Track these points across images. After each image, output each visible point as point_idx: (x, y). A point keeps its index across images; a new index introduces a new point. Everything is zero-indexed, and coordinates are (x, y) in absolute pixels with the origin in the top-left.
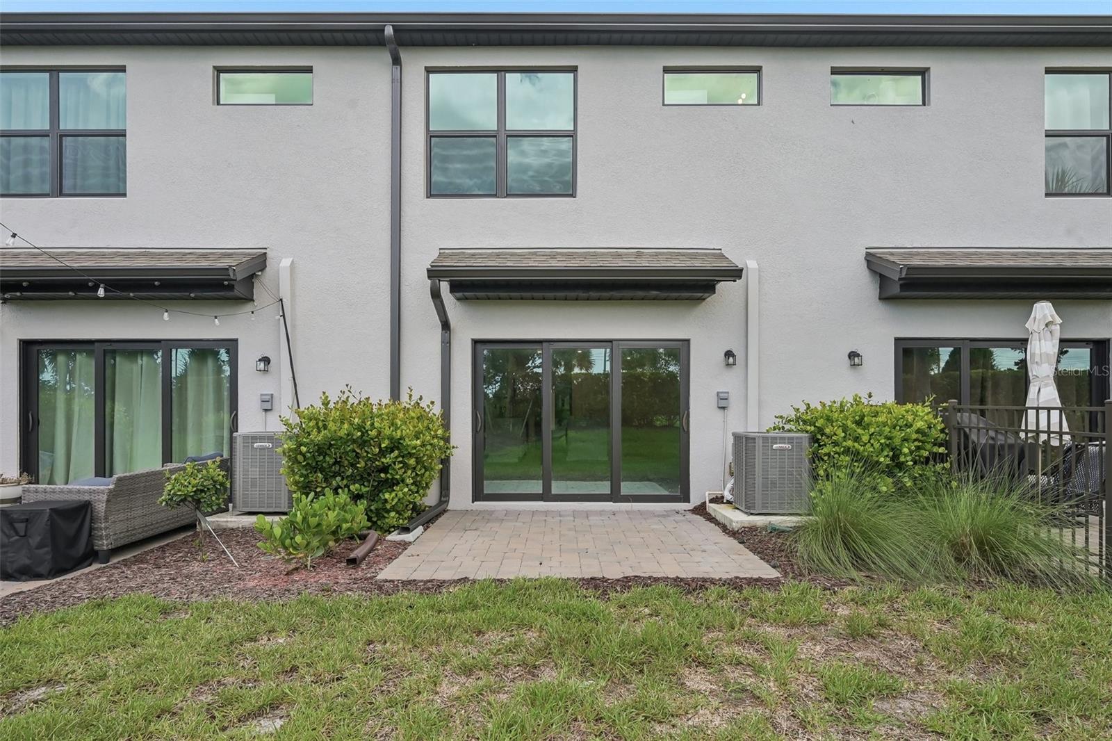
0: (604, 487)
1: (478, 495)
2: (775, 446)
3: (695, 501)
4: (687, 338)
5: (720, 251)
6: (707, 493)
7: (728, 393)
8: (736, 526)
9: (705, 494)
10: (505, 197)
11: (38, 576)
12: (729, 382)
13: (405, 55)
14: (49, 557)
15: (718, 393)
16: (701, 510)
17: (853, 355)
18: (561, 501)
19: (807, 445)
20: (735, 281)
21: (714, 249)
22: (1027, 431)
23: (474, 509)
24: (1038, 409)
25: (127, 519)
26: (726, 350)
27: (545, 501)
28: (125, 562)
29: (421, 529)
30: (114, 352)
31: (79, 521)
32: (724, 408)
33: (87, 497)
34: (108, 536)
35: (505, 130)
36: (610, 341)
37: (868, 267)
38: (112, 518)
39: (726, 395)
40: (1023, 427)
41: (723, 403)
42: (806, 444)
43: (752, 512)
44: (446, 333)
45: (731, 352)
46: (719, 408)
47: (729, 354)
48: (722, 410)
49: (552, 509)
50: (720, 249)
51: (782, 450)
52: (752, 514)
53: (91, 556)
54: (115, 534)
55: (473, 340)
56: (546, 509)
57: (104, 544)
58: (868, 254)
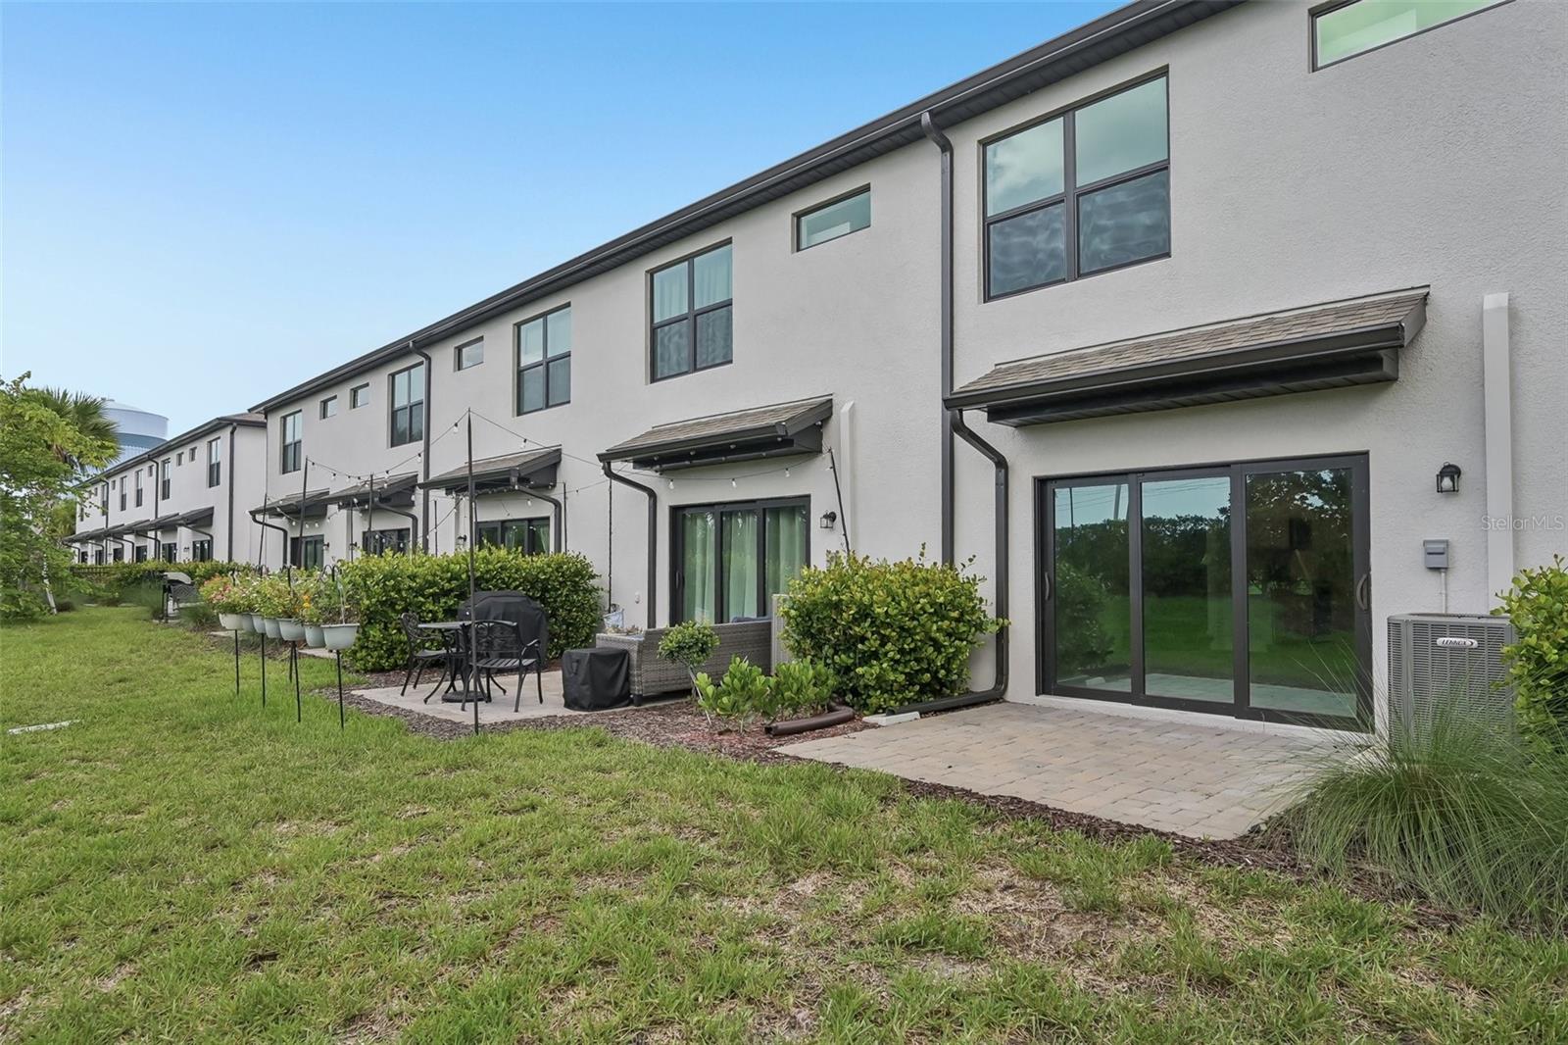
0: (1223, 691)
1: (1044, 686)
2: (1440, 641)
4: (1362, 449)
7: (1448, 543)
10: (1075, 280)
11: (582, 708)
12: (1449, 521)
13: (953, 137)
14: (588, 693)
15: (1425, 543)
18: (1157, 707)
21: (1413, 288)
23: (1037, 704)
25: (660, 670)
26: (1440, 466)
27: (1133, 704)
29: (916, 714)
30: (731, 514)
31: (616, 667)
32: (1437, 569)
33: (626, 647)
34: (640, 683)
35: (1075, 189)
36: (1227, 465)
38: (644, 667)
39: (1442, 546)
41: (1437, 561)
42: (1509, 638)
44: (1000, 471)
45: (1450, 466)
46: (1431, 569)
48: (1436, 573)
49: (1140, 717)
50: (1428, 286)
51: (1456, 649)
53: (624, 698)
54: (647, 682)
55: (1035, 478)
56: (1131, 715)
57: (637, 690)
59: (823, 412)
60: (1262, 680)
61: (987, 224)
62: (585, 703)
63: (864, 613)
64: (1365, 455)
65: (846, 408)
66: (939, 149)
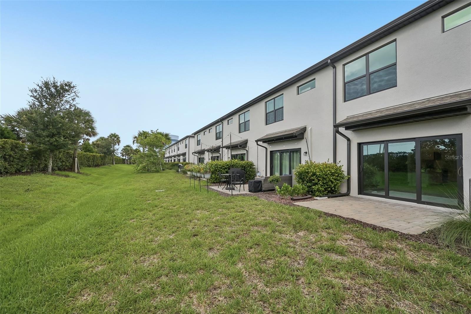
0: (414, 196)
1: (360, 193)
10: (369, 95)
11: (252, 192)
13: (336, 65)
14: (253, 189)
18: (392, 199)
23: (358, 197)
25: (268, 185)
27: (386, 198)
28: (265, 193)
29: (327, 197)
30: (283, 152)
31: (259, 184)
33: (261, 180)
34: (264, 187)
35: (369, 72)
36: (415, 138)
38: (265, 184)
44: (348, 142)
53: (261, 191)
56: (385, 201)
57: (263, 189)
59: (304, 129)
60: (425, 194)
61: (345, 84)
62: (253, 191)
63: (314, 174)
64: (461, 134)
65: (310, 128)
66: (332, 68)
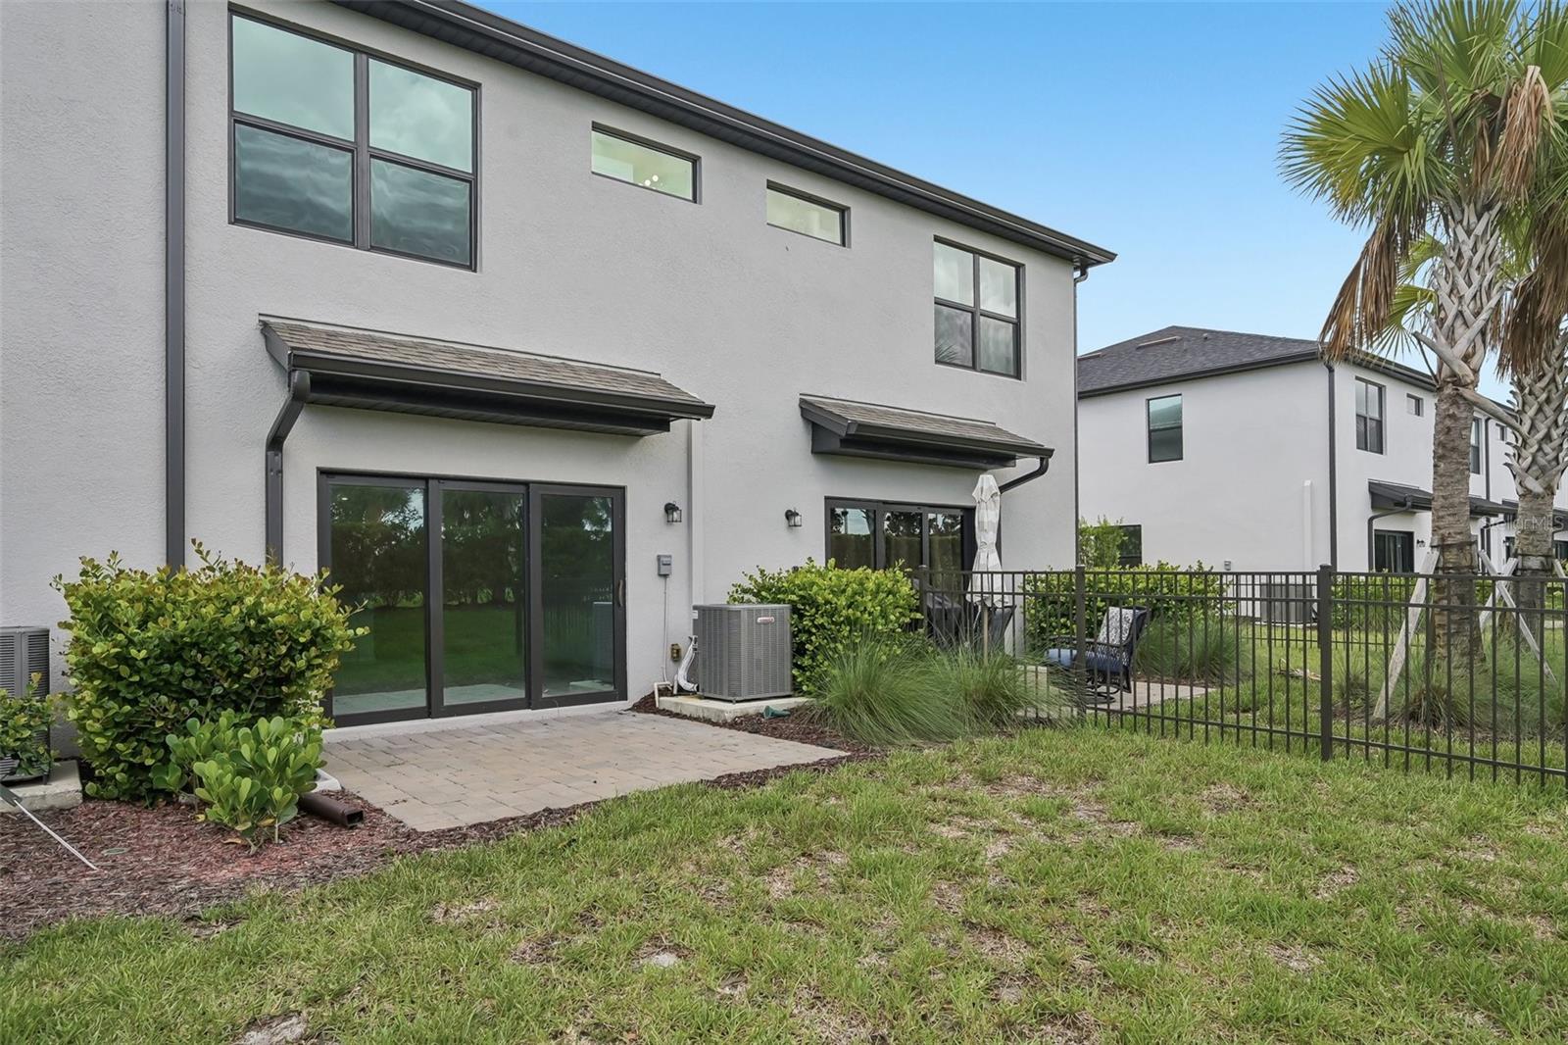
2: (759, 620)
3: (635, 694)
4: (621, 484)
5: (657, 377)
6: (656, 685)
7: (670, 556)
8: (729, 717)
9: (653, 686)
10: (368, 250)
12: (670, 542)
15: (658, 557)
16: (647, 705)
17: (790, 515)
18: (458, 715)
19: (789, 617)
20: (699, 420)
21: (653, 373)
22: (972, 593)
24: (982, 573)
26: (665, 504)
32: (665, 576)
35: (369, 146)
36: (525, 484)
37: (802, 415)
39: (668, 559)
40: (969, 590)
41: (664, 570)
42: (787, 614)
43: (738, 699)
44: (277, 455)
45: (673, 505)
46: (660, 575)
47: (670, 508)
48: (662, 580)
50: (659, 375)
51: (766, 623)
52: (738, 702)
55: (316, 469)
56: (441, 728)
58: (802, 401)
61: (233, 120)
64: (623, 489)
